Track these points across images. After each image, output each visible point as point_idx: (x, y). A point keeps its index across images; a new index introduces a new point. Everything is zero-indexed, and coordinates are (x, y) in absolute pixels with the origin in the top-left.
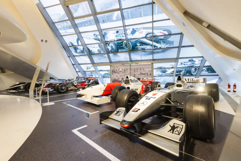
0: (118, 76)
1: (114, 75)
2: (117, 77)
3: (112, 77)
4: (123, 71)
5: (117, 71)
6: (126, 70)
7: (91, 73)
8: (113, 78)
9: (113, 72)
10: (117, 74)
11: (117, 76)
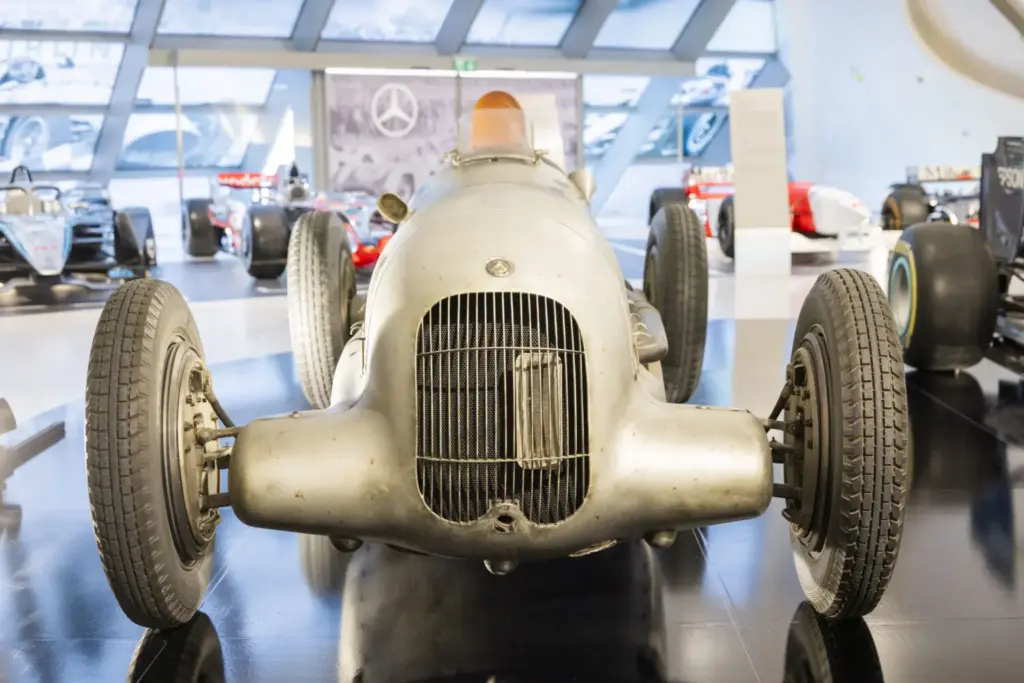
0: (377, 158)
1: (347, 148)
2: (368, 165)
3: (334, 168)
4: (412, 122)
5: (366, 116)
6: (429, 113)
7: (7, 132)
8: (337, 175)
9: (342, 128)
10: (367, 146)
11: (368, 159)
